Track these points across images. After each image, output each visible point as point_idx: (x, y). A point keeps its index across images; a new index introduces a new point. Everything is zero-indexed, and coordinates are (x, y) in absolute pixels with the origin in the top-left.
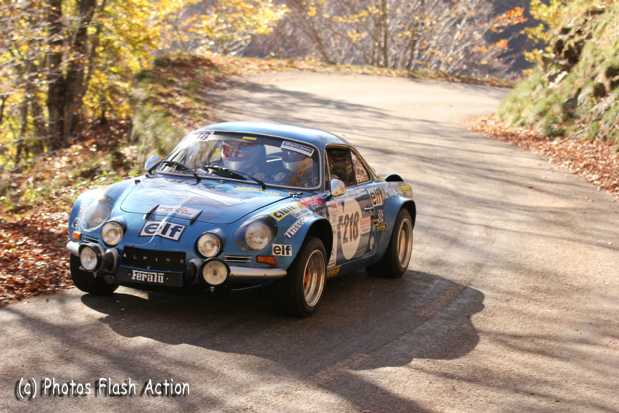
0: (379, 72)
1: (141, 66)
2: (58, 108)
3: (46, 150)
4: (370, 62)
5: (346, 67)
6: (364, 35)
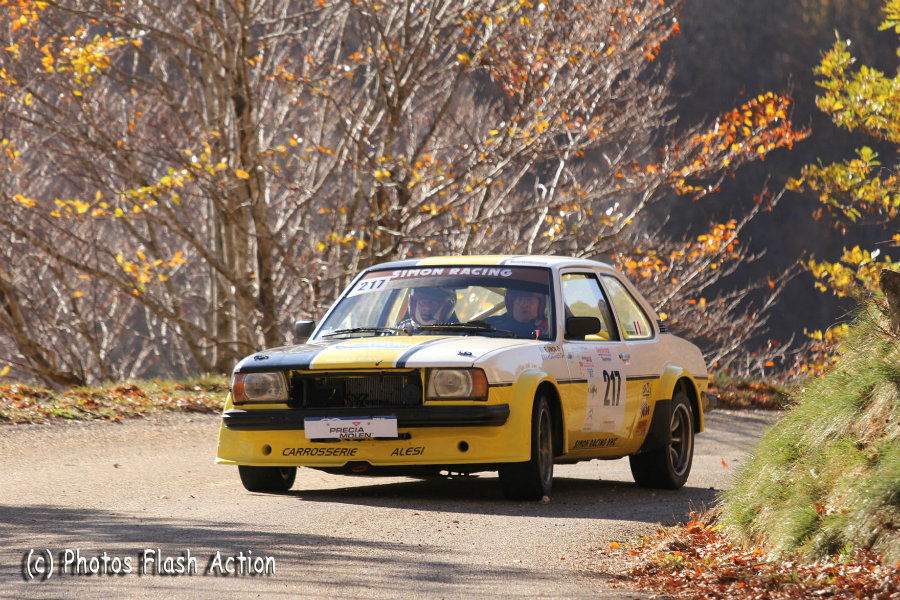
4: (214, 363)
5: (126, 392)
6: (177, 262)
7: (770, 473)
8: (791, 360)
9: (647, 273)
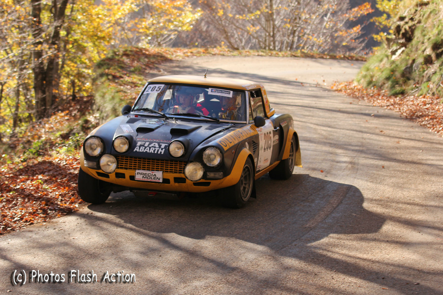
0: (270, 54)
1: (100, 57)
2: (41, 90)
3: (34, 120)
4: (263, 47)
5: (246, 52)
6: (258, 28)
7: (364, 73)
8: (369, 53)
9: (344, 35)
